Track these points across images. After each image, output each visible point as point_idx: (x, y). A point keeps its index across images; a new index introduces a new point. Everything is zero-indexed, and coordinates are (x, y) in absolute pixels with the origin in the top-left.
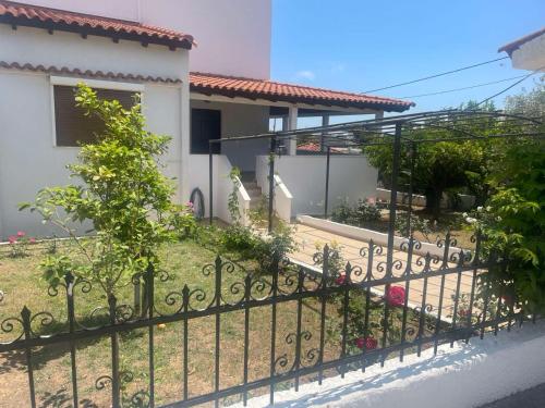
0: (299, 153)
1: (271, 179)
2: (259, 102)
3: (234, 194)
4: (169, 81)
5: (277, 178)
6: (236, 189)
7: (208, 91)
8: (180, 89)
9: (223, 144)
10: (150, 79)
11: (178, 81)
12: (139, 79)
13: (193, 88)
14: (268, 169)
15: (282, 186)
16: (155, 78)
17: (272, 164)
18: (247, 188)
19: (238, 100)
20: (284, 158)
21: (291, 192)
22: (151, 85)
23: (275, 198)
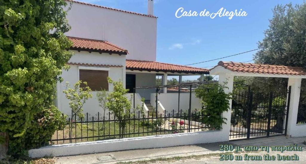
0: (168, 92)
1: (156, 101)
2: (152, 72)
3: (142, 107)
4: (119, 66)
5: (158, 102)
6: (143, 106)
7: (132, 69)
8: (122, 69)
9: (136, 90)
10: (112, 66)
11: (122, 66)
12: (108, 66)
13: (127, 68)
14: (155, 98)
15: (160, 104)
16: (114, 65)
17: (157, 97)
18: (147, 106)
19: (143, 72)
20: (161, 94)
21: (164, 108)
22: (112, 68)
23: (158, 108)
